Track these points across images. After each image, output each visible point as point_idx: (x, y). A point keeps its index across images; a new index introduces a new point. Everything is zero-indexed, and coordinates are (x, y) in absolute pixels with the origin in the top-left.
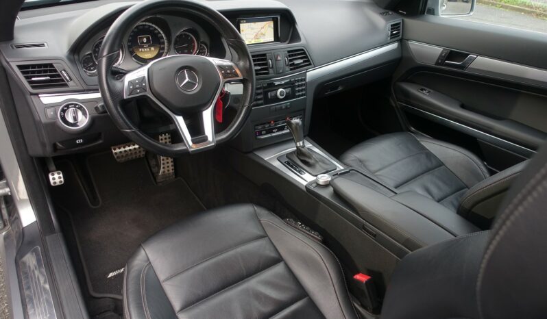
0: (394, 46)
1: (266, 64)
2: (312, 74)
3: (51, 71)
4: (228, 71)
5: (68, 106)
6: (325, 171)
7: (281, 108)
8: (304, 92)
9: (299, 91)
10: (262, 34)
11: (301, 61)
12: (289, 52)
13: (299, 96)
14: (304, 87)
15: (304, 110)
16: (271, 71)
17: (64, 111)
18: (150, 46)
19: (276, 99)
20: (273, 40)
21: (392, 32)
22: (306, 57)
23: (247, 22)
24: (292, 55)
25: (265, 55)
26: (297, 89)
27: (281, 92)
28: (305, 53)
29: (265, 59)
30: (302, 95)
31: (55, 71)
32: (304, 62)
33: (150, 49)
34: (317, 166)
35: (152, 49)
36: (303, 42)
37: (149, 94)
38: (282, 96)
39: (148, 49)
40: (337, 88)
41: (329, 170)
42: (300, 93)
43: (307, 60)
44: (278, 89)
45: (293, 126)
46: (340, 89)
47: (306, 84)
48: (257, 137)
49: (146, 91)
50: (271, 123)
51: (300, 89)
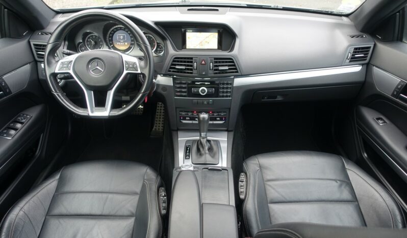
0: (357, 69)
1: (191, 66)
2: (238, 81)
4: (131, 66)
6: (204, 162)
7: (203, 103)
8: (229, 94)
9: (223, 92)
10: (206, 42)
11: (227, 68)
12: (215, 59)
13: (223, 96)
14: (229, 90)
15: (230, 109)
16: (194, 72)
18: (124, 42)
19: (198, 95)
20: (216, 47)
21: (353, 55)
22: (234, 65)
23: (193, 32)
24: (216, 62)
25: (192, 58)
26: (221, 90)
27: (203, 90)
28: (233, 62)
29: (192, 62)
30: (227, 96)
32: (229, 69)
34: (204, 157)
35: (126, 44)
36: (235, 51)
37: (71, 72)
38: (203, 93)
39: (123, 44)
40: (276, 98)
41: (208, 163)
42: (225, 95)
43: (234, 67)
44: (200, 87)
45: (201, 119)
46: (279, 98)
47: (233, 88)
48: (182, 121)
49: (70, 70)
50: (194, 112)
51: (225, 90)
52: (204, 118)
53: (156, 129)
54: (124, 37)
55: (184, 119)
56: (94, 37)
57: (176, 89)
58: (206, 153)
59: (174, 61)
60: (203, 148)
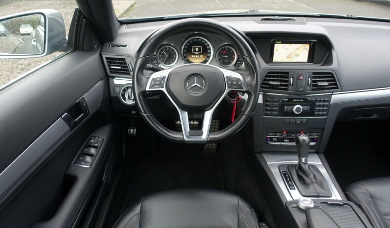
1: (287, 81)
2: (338, 97)
3: (122, 63)
4: (234, 83)
5: (128, 88)
6: (316, 194)
7: (296, 123)
8: (325, 113)
9: (319, 110)
10: (296, 54)
11: (327, 84)
12: (314, 73)
13: (318, 115)
14: (326, 108)
15: (323, 129)
16: (290, 88)
17: (124, 91)
18: (200, 54)
19: (292, 114)
20: (306, 60)
22: (334, 81)
23: (282, 43)
24: (316, 77)
25: (287, 73)
26: (317, 108)
27: (298, 108)
28: (333, 77)
29: (287, 77)
30: (322, 115)
31: (126, 63)
32: (329, 85)
33: (200, 56)
34: (311, 187)
35: (202, 56)
36: (334, 65)
37: (164, 90)
38: (298, 112)
39: (198, 56)
40: (371, 115)
41: (321, 195)
42: (321, 113)
43: (334, 83)
44: (295, 105)
45: (301, 142)
46: (375, 116)
47: (329, 106)
48: (268, 142)
49: (163, 87)
50: (283, 133)
51: (321, 108)
52: (304, 141)
53: (209, 146)
54: (200, 48)
55: (271, 139)
56: (168, 49)
57: (266, 108)
58: (312, 182)
59: (266, 76)
60: (307, 176)
